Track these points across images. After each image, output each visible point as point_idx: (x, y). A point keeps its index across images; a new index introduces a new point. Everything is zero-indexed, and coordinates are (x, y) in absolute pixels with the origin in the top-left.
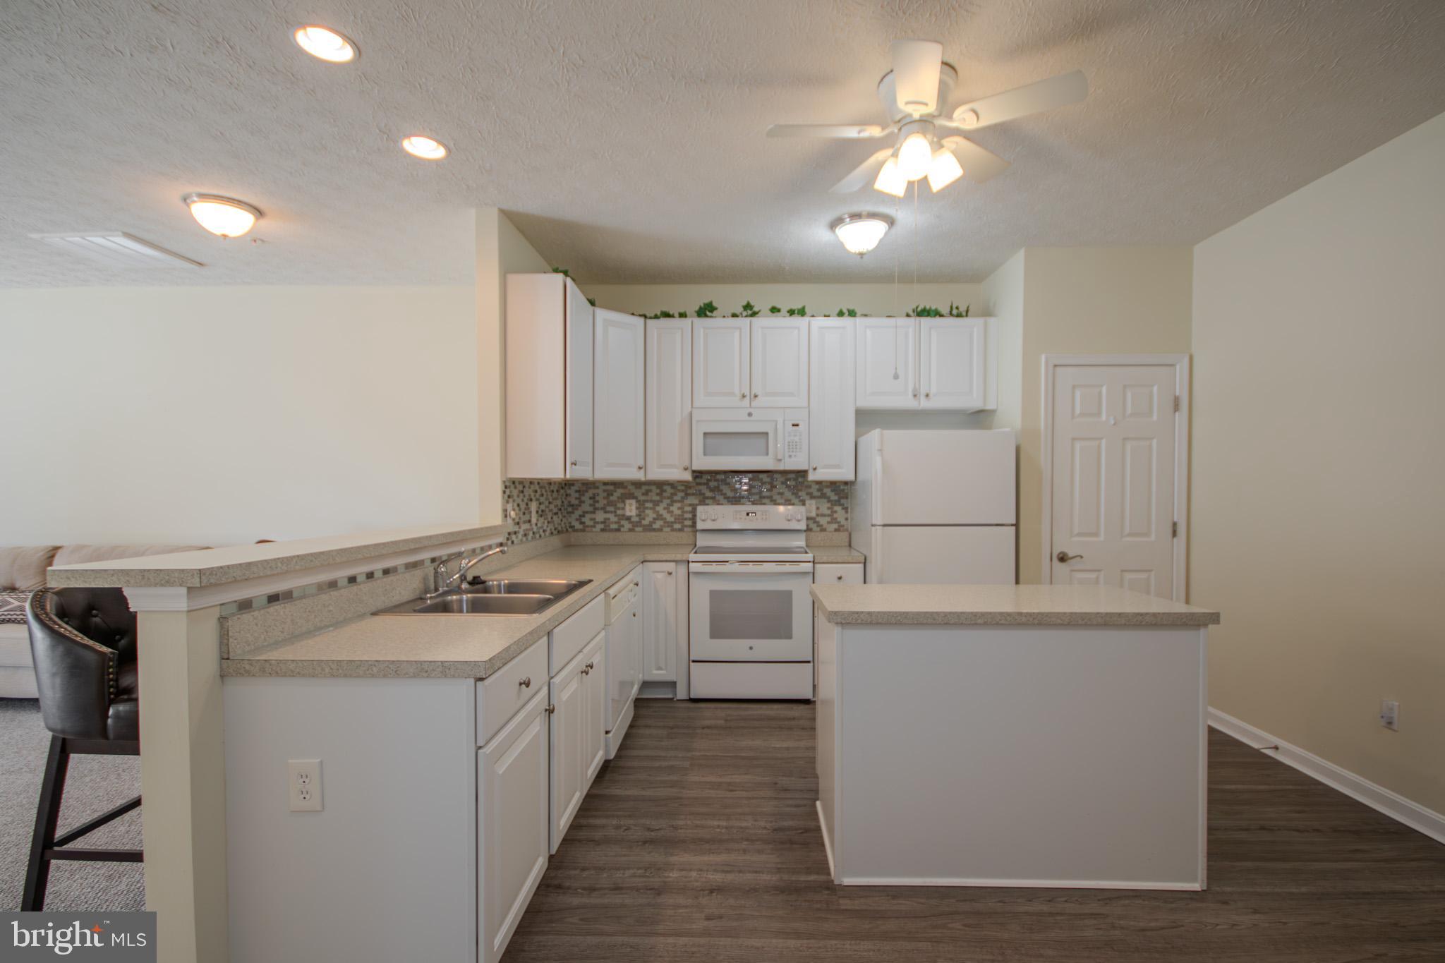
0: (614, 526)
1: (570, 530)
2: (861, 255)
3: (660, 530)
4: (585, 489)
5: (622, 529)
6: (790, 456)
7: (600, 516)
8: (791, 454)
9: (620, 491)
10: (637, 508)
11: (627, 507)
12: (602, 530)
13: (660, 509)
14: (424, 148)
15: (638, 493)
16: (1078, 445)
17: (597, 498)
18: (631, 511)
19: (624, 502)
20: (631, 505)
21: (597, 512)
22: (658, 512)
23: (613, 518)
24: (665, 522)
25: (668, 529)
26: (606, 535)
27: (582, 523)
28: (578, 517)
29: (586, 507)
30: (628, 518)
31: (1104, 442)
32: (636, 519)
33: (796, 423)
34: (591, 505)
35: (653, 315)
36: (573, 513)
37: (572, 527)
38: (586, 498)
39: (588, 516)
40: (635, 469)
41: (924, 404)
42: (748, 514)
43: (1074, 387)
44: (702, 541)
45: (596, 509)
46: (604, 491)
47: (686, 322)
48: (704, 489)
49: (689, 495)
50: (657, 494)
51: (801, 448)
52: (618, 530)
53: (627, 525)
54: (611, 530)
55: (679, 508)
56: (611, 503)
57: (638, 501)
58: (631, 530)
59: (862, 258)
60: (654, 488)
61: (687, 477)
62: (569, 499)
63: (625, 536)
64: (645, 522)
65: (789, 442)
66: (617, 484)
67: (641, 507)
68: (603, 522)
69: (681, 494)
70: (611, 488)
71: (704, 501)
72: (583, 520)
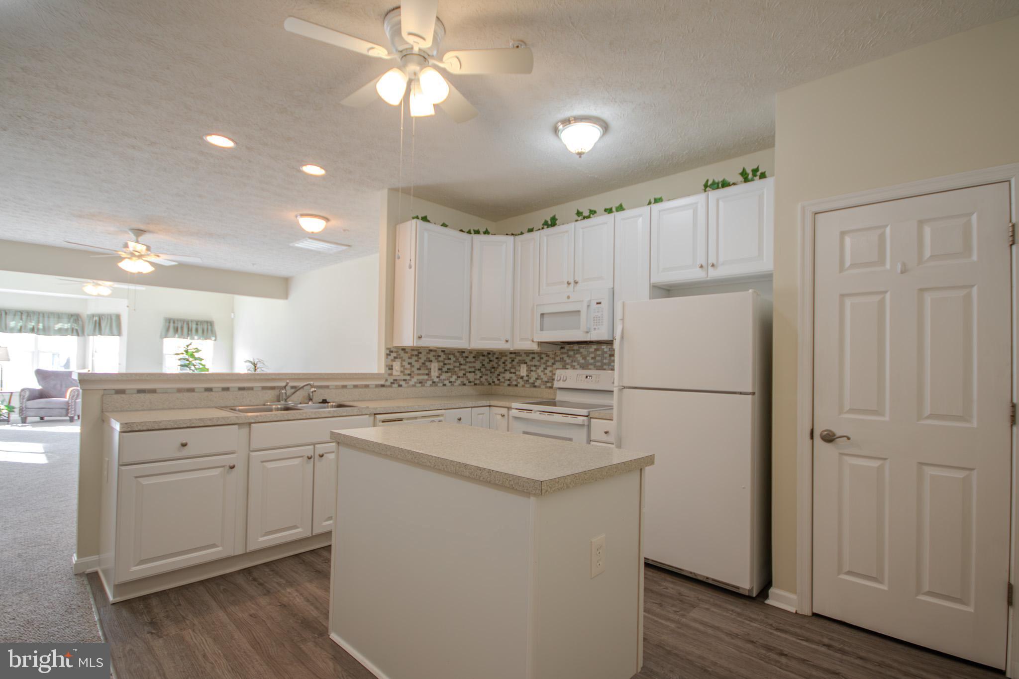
0: (514, 383)
1: (492, 384)
2: (580, 154)
3: (539, 387)
4: (500, 357)
5: (519, 385)
6: (595, 329)
7: (507, 375)
8: (595, 327)
9: (518, 358)
10: (527, 371)
11: (522, 370)
12: (509, 385)
13: (539, 371)
14: (313, 170)
15: (528, 359)
16: (848, 302)
17: (506, 363)
18: (523, 373)
19: (519, 366)
20: (523, 368)
21: (506, 372)
22: (538, 373)
23: (514, 378)
24: (542, 382)
25: (543, 387)
26: (510, 388)
27: (499, 380)
28: (496, 376)
29: (501, 369)
30: (522, 378)
31: (888, 296)
32: (525, 378)
33: (598, 301)
34: (503, 368)
35: (520, 233)
36: (494, 373)
37: (494, 382)
38: (501, 363)
39: (502, 375)
40: (504, 342)
41: (713, 274)
42: (587, 377)
43: (843, 234)
44: (560, 396)
45: (506, 370)
46: (510, 358)
47: (536, 234)
48: (565, 357)
49: (557, 361)
50: (538, 361)
51: (602, 322)
52: (516, 385)
53: (521, 382)
54: (513, 385)
55: (551, 371)
56: (513, 367)
57: (527, 366)
58: (523, 386)
59: (580, 157)
60: (536, 356)
61: (535, 347)
62: (492, 363)
63: (519, 390)
64: (531, 381)
65: (594, 318)
66: (516, 353)
67: (530, 371)
68: (509, 380)
69: (552, 361)
70: (513, 356)
71: (565, 366)
72: (499, 377)
